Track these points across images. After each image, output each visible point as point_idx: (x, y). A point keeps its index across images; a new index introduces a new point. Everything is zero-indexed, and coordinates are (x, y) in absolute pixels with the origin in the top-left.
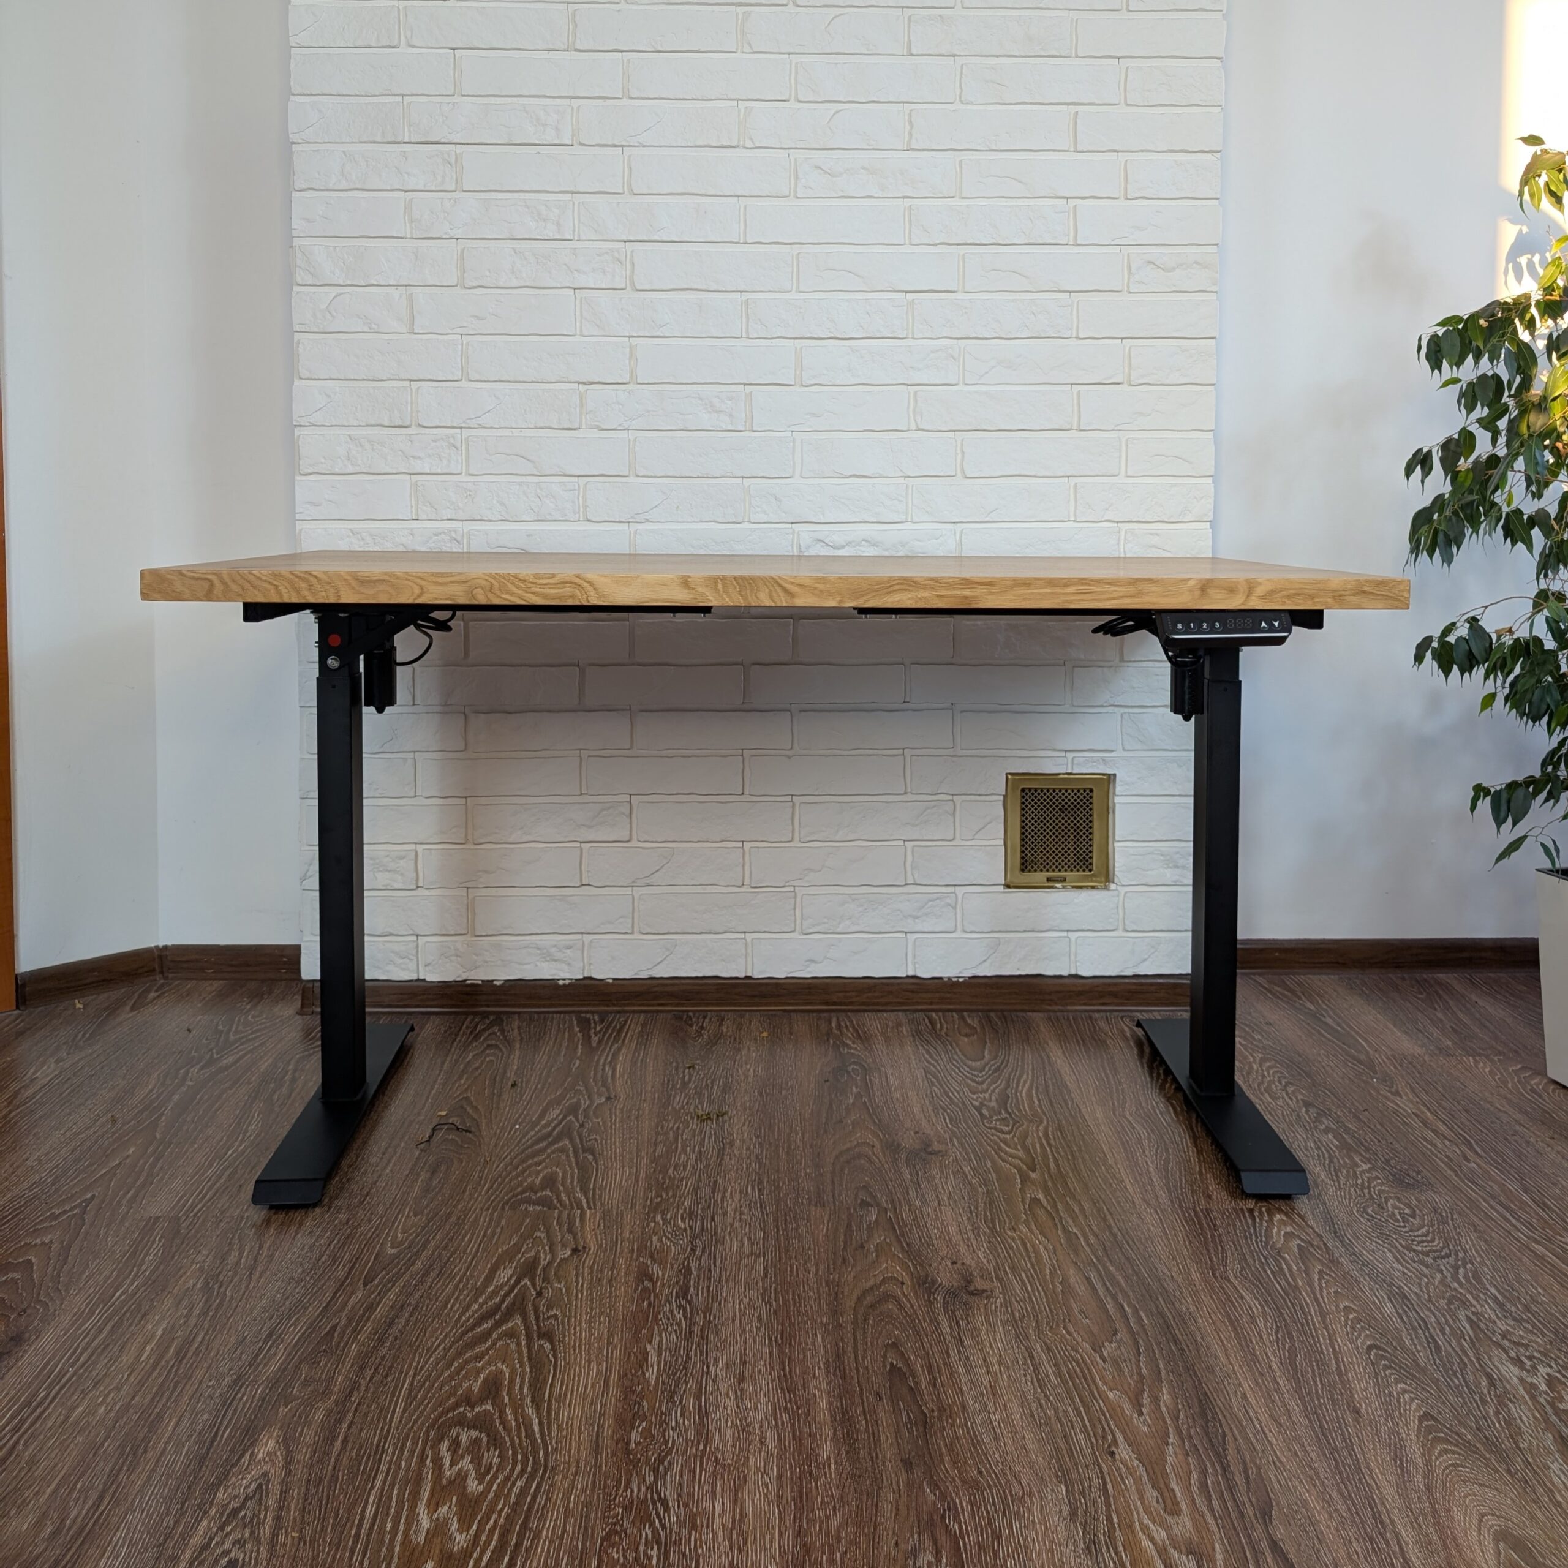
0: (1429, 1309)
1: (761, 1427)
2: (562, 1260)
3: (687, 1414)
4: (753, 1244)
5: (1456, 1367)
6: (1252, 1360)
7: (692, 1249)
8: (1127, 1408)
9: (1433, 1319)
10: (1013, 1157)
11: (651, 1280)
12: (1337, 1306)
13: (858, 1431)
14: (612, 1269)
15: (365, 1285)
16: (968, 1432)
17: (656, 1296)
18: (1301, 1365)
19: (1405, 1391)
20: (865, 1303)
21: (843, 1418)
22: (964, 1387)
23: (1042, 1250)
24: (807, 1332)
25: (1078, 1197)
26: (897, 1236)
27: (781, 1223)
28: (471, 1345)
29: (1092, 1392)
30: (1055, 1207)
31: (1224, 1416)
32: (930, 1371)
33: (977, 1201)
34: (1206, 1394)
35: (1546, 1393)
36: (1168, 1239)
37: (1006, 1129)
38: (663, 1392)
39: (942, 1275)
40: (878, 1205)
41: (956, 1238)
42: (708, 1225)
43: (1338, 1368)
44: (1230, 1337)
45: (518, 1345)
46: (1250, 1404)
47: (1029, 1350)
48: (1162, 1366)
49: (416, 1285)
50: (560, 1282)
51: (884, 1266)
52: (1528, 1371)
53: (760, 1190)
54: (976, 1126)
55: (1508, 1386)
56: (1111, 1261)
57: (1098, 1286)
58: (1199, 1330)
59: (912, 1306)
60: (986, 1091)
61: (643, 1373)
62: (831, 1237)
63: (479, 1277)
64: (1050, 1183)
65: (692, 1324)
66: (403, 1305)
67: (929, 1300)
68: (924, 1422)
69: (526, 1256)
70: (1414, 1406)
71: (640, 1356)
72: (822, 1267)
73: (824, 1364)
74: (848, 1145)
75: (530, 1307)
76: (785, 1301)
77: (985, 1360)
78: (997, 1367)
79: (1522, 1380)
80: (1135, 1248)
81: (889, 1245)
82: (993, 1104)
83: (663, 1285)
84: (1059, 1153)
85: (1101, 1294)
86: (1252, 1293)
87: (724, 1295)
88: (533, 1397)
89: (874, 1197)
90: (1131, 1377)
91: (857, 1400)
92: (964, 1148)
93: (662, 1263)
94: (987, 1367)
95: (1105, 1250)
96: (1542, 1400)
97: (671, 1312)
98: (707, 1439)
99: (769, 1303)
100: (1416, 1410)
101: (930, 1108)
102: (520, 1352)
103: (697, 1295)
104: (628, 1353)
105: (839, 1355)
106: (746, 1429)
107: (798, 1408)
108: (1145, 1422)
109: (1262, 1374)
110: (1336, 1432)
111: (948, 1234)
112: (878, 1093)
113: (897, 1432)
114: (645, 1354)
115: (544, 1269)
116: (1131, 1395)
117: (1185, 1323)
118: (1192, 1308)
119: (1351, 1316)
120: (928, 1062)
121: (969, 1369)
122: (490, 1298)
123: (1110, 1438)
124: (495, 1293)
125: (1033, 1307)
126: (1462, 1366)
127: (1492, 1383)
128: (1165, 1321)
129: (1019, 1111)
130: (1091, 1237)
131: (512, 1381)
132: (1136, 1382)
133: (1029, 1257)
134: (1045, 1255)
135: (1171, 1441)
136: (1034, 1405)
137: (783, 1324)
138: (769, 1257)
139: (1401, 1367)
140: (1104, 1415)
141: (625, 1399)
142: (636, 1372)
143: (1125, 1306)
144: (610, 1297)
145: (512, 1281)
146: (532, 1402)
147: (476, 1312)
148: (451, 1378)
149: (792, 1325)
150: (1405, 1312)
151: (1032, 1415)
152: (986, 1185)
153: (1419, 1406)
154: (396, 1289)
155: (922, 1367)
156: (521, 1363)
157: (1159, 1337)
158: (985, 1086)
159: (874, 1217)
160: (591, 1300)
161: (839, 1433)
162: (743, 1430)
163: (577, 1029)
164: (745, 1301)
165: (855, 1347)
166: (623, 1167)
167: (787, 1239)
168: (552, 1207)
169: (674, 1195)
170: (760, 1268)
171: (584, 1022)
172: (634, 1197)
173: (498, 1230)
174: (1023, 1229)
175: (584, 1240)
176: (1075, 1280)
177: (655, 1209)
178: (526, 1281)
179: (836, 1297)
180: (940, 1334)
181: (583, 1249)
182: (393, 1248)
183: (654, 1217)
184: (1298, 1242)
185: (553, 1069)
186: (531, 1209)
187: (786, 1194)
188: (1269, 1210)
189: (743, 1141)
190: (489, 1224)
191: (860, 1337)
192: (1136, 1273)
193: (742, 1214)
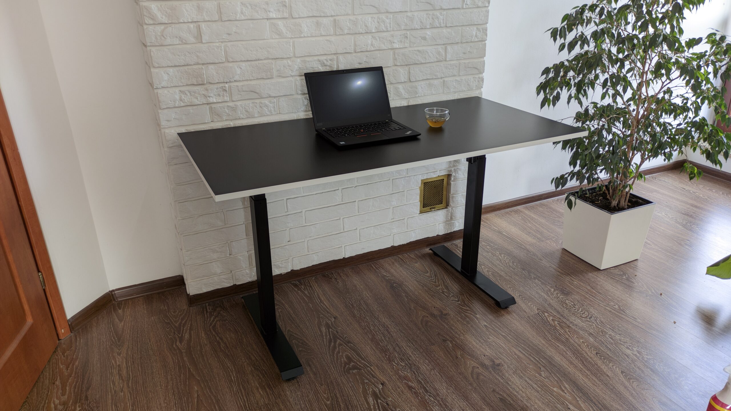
2: (382, 389)
4: (428, 365)
7: (414, 373)
10: (467, 310)
11: (413, 388)
12: (580, 342)
14: (399, 388)
17: (420, 394)
20: (475, 378)
22: (522, 399)
23: (501, 344)
24: (470, 393)
26: (462, 350)
27: (429, 355)
29: (550, 390)
30: (492, 326)
31: (583, 387)
32: (509, 396)
33: (470, 330)
34: (574, 382)
36: (527, 330)
37: (456, 299)
39: (485, 361)
40: (449, 340)
41: (478, 346)
42: (410, 362)
43: (595, 363)
44: (565, 360)
47: (526, 381)
50: (389, 397)
51: (468, 362)
52: (632, 351)
53: (412, 343)
54: (448, 300)
56: (520, 343)
57: (524, 353)
58: (557, 360)
59: (487, 375)
60: (439, 286)
62: (446, 356)
63: (364, 404)
64: (484, 318)
65: (438, 401)
67: (490, 372)
69: (370, 391)
70: (618, 370)
72: (453, 368)
74: (420, 318)
76: (455, 384)
77: (519, 388)
78: (523, 389)
80: (523, 336)
81: (463, 354)
82: (445, 290)
83: (418, 389)
84: (477, 305)
85: (527, 355)
86: (560, 343)
87: (437, 387)
89: (444, 337)
92: (452, 310)
93: (410, 381)
94: (521, 390)
95: (516, 339)
97: (429, 398)
99: (451, 386)
101: (430, 296)
103: (430, 390)
105: (483, 399)
108: (568, 396)
111: (475, 345)
112: (411, 293)
115: (380, 394)
116: (559, 388)
117: (553, 359)
118: (550, 353)
119: (586, 344)
120: (414, 277)
121: (518, 392)
123: (565, 404)
125: (515, 365)
128: (548, 360)
130: (509, 335)
133: (501, 347)
134: (504, 346)
138: (436, 369)
140: (558, 397)
143: (536, 358)
144: (408, 399)
145: (376, 402)
149: (463, 392)
155: (506, 395)
158: (437, 283)
159: (451, 344)
160: (404, 401)
163: (296, 289)
164: (444, 387)
165: (485, 395)
166: (365, 346)
167: (436, 361)
168: (360, 369)
169: (390, 353)
170: (438, 374)
171: (296, 286)
172: (380, 358)
173: (352, 383)
174: (490, 337)
175: (381, 379)
176: (517, 352)
177: (390, 360)
178: (379, 401)
179: (466, 378)
180: (502, 383)
181: (384, 382)
182: (328, 401)
183: (392, 364)
184: (557, 322)
185: (305, 310)
186: (354, 372)
187: (421, 343)
188: (542, 312)
189: (390, 325)
190: (347, 382)
191: (484, 391)
192: (529, 345)
193: (415, 355)
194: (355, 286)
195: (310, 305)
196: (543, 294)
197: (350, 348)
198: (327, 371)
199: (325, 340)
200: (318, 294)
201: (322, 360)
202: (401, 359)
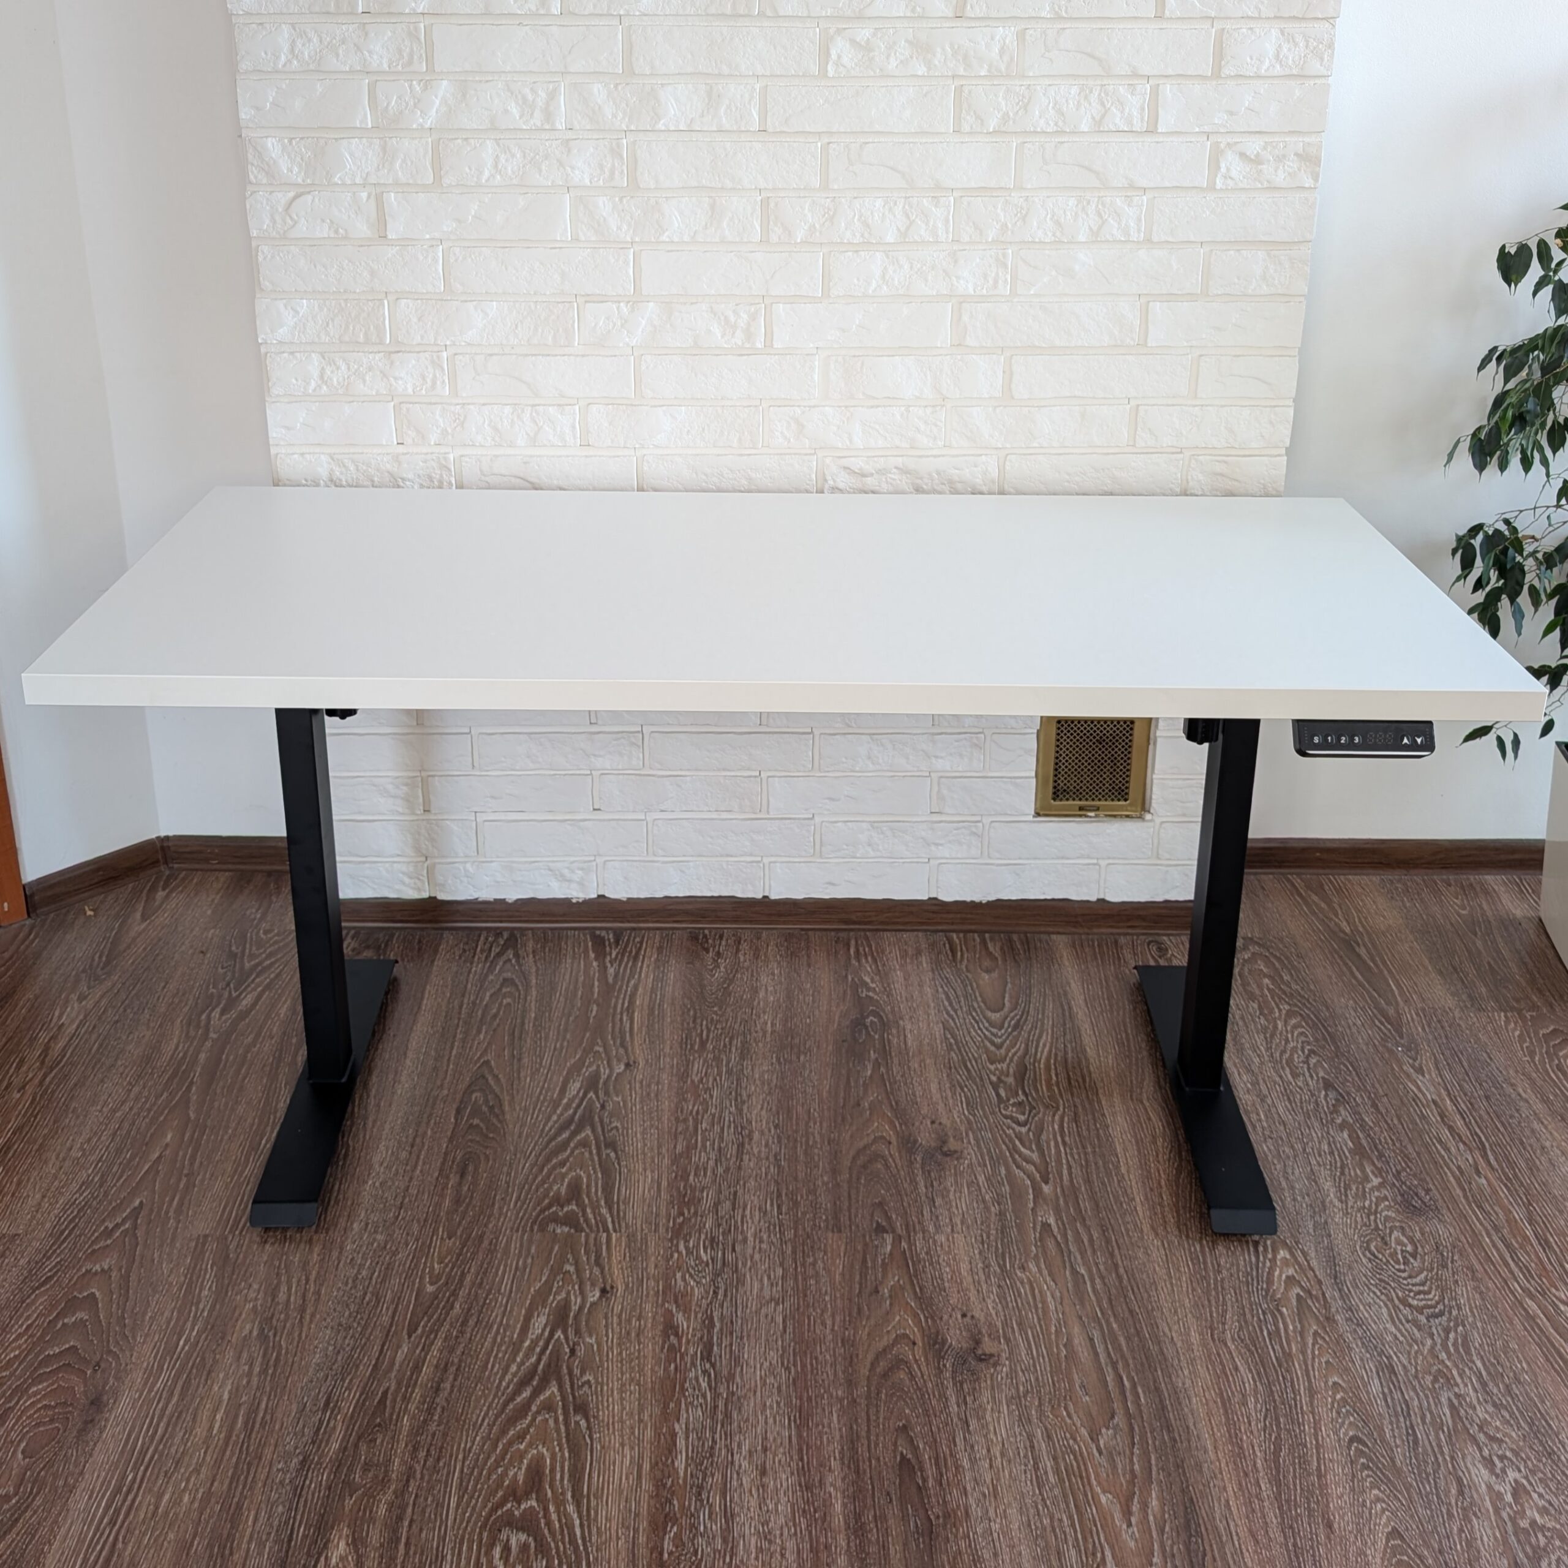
0: (1414, 1389)
1: (782, 1535)
2: (593, 1304)
3: (714, 1516)
4: (772, 1285)
5: (1430, 1470)
6: (1239, 1455)
7: (714, 1292)
8: (1118, 1516)
9: (1416, 1403)
10: (1028, 1161)
11: (676, 1335)
12: (1326, 1382)
13: (870, 1541)
14: (639, 1319)
15: (410, 1337)
16: (970, 1546)
17: (682, 1358)
18: (1284, 1461)
19: (1378, 1500)
20: (878, 1370)
21: (857, 1528)
22: (968, 1488)
23: (1049, 1299)
24: (824, 1410)
25: (1088, 1223)
26: (910, 1277)
27: (799, 1255)
28: (513, 1420)
29: (1086, 1495)
30: (1065, 1236)
31: (1206, 1529)
32: (937, 1464)
33: (989, 1226)
34: (1192, 1499)
35: (1511, 1507)
36: (1171, 1284)
37: (1022, 1118)
38: (691, 1488)
39: (952, 1332)
40: (894, 1231)
41: (968, 1280)
42: (730, 1257)
43: (1319, 1468)
44: (1220, 1422)
45: (556, 1421)
46: (1231, 1513)
47: (1030, 1437)
48: (1153, 1462)
49: (457, 1337)
50: (591, 1336)
51: (898, 1318)
52: (1497, 1476)
53: (779, 1207)
54: (993, 1113)
55: (1475, 1496)
56: (1115, 1316)
57: (1100, 1349)
58: (1192, 1411)
59: (922, 1376)
60: (1003, 1060)
61: (673, 1462)
62: (847, 1277)
63: (515, 1327)
64: (1061, 1201)
65: (716, 1396)
66: (446, 1364)
67: (939, 1368)
68: (929, 1532)
69: (559, 1298)
70: (1384, 1520)
71: (667, 1436)
72: (838, 1319)
73: (840, 1453)
74: (865, 1141)
75: (565, 1370)
76: (804, 1366)
77: (989, 1451)
78: (999, 1459)
79: (1489, 1487)
80: (1139, 1297)
81: (902, 1288)
82: (1011, 1080)
83: (688, 1342)
84: (1072, 1155)
85: (1102, 1361)
86: (1247, 1363)
87: (746, 1356)
88: (573, 1492)
89: (889, 1219)
90: (1124, 1475)
91: (869, 1501)
92: (979, 1147)
93: (686, 1311)
94: (991, 1460)
95: (1110, 1300)
96: (1504, 1515)
97: (697, 1379)
98: (732, 1548)
99: (788, 1369)
100: (1386, 1525)
101: (948, 1085)
102: (558, 1431)
103: (721, 1357)
104: (658, 1435)
105: (852, 1441)
106: (767, 1537)
107: (815, 1512)
108: (1132, 1536)
109: (1246, 1475)
110: (1308, 1551)
111: (960, 1274)
112: (896, 1061)
113: (905, 1544)
114: (674, 1435)
115: (576, 1317)
116: (1122, 1500)
117: (1180, 1404)
118: (1188, 1382)
119: (1338, 1397)
120: (948, 1013)
121: (973, 1461)
122: (527, 1356)
123: (1099, 1555)
124: (531, 1349)
125: (1037, 1379)
126: (1436, 1466)
127: (1461, 1493)
128: (1161, 1401)
129: (1037, 1091)
130: (1098, 1281)
131: (553, 1470)
132: (1127, 1481)
133: (1036, 1308)
134: (1052, 1307)
135: (1155, 1560)
136: (1032, 1511)
137: (801, 1399)
138: (787, 1304)
139: (1378, 1468)
140: (1096, 1526)
141: (657, 1495)
142: (667, 1460)
143: (1125, 1379)
144: (638, 1358)
145: (546, 1334)
146: (573, 1497)
147: (514, 1375)
148: (497, 1463)
149: (809, 1399)
150: (1391, 1392)
151: (1029, 1525)
152: (999, 1204)
153: (1389, 1519)
154: (439, 1343)
155: (930, 1458)
156: (560, 1445)
157: (1154, 1422)
158: (1003, 1051)
159: (889, 1248)
160: (621, 1362)
161: (852, 1544)
162: (766, 1538)
163: (592, 955)
164: (766, 1364)
165: (869, 1431)
166: (645, 1170)
167: (805, 1279)
168: (579, 1229)
169: (696, 1213)
170: (779, 1319)
171: (599, 943)
172: (657, 1215)
173: (529, 1261)
174: (1032, 1266)
175: (611, 1276)
176: (1079, 1340)
177: (678, 1232)
178: (559, 1334)
179: (851, 1362)
180: (949, 1414)
181: (612, 1287)
182: (431, 1284)
183: (677, 1246)
184: (1298, 1290)
185: (571, 1019)
186: (559, 1231)
187: (804, 1214)
188: (1273, 1243)
189: (762, 1133)
190: (520, 1252)
191: (873, 1418)
192: (1138, 1333)
193: (761, 1241)
194: (755, 991)
195: (595, 1008)
196: (1328, 1185)
197: (600, 1164)
198: (493, 1204)
199: (555, 1118)
200: (636, 987)
201: (505, 1169)
202: (713, 1239)
